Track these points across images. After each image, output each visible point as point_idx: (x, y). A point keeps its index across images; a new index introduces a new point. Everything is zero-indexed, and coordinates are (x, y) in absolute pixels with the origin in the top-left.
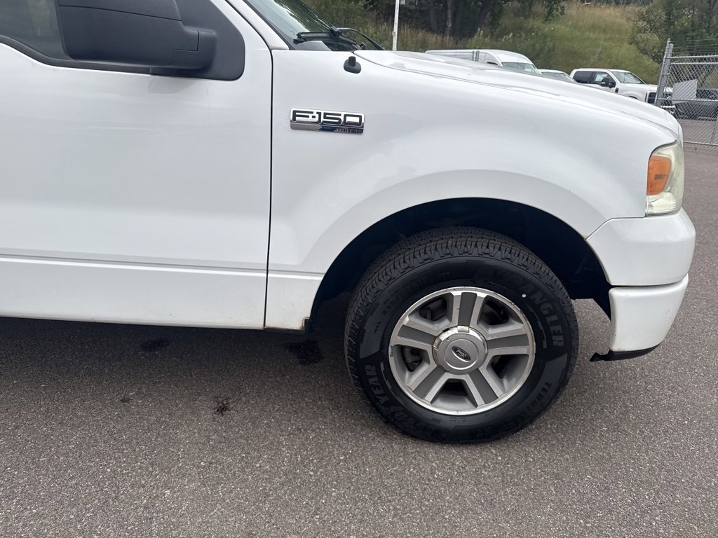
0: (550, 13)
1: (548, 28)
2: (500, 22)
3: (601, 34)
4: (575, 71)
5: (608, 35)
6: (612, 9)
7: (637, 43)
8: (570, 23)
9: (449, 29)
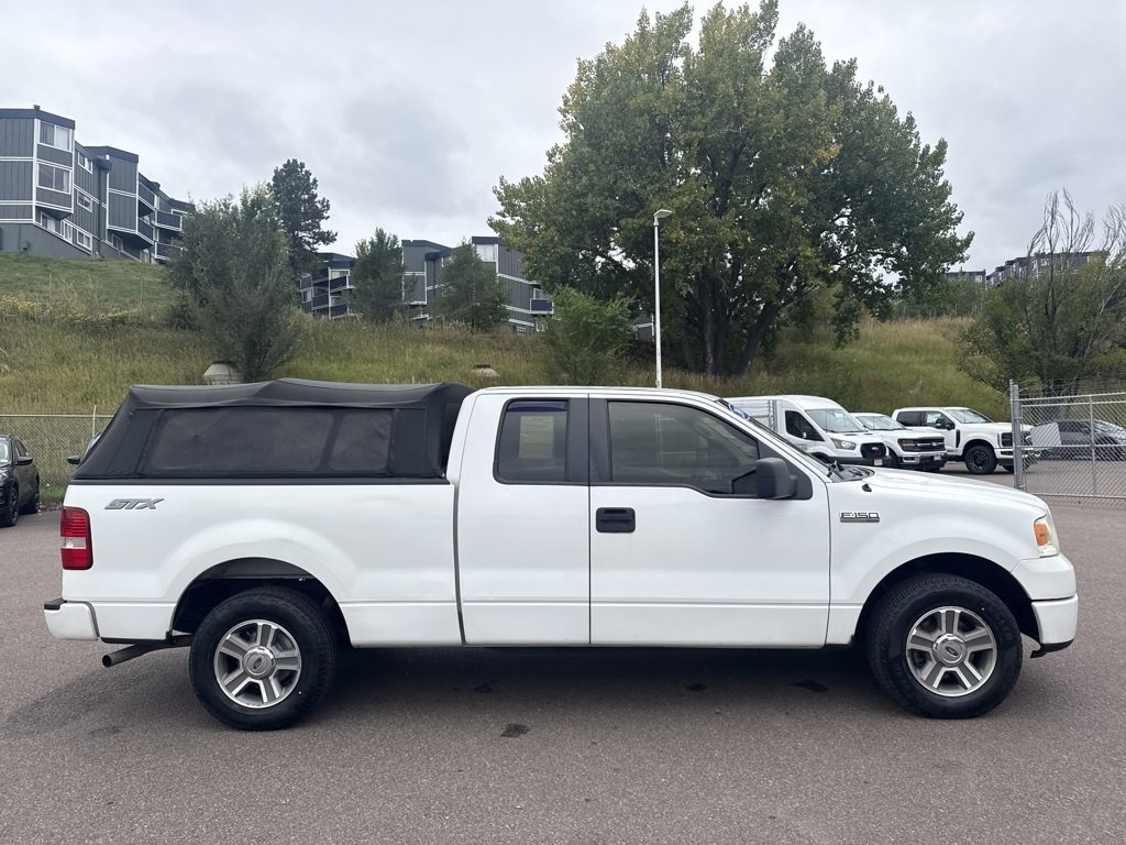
0: (841, 338)
1: (840, 354)
2: (777, 351)
3: (913, 356)
4: (896, 412)
5: (923, 358)
6: (919, 322)
7: (967, 369)
8: (868, 346)
9: (710, 366)
